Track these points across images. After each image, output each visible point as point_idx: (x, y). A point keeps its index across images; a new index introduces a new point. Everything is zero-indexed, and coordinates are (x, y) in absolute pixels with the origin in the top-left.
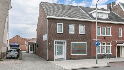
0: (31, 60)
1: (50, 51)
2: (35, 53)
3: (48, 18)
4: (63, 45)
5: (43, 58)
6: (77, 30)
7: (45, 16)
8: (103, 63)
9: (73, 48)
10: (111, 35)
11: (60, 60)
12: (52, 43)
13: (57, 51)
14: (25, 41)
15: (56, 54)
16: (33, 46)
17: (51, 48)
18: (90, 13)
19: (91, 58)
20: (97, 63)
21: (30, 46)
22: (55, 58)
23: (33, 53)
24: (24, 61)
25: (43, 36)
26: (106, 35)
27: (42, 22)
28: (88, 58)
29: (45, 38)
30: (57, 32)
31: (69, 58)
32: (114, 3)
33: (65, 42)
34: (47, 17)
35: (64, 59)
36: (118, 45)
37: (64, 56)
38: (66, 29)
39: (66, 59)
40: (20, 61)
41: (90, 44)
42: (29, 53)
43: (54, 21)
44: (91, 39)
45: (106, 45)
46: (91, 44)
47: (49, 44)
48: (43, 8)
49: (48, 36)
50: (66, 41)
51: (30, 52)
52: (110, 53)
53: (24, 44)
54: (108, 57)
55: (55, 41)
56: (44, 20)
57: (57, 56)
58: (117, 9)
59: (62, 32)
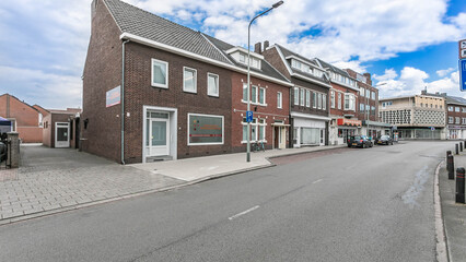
0: (63, 167)
1: (131, 135)
2: (77, 147)
3: (123, 40)
4: (168, 121)
5: (106, 157)
6: (202, 84)
7: (116, 32)
8: (260, 160)
9: (194, 129)
10: (265, 104)
11: (159, 159)
12: (136, 113)
13: (151, 137)
14: (40, 115)
15: (148, 144)
16: (68, 127)
17: (134, 128)
18: (228, 52)
19: (230, 152)
20: (248, 160)
21: (57, 127)
22: (145, 155)
23: (71, 146)
24: (31, 169)
25: (108, 93)
26: (257, 103)
27: (103, 52)
28: (225, 152)
29: (114, 96)
30: (153, 84)
31: (185, 153)
32: (267, 44)
33: (172, 113)
34: (121, 37)
35: (169, 158)
36: (276, 124)
37: (170, 147)
38: (176, 78)
39: (175, 156)
40: (8, 171)
41: (228, 120)
42: (53, 146)
43: (143, 50)
44: (231, 109)
45: (257, 123)
46: (230, 119)
47: (128, 114)
48: (105, 11)
49: (125, 93)
50: (176, 110)
51: (58, 144)
52: (264, 141)
53: (36, 124)
54: (262, 149)
55: (145, 108)
56: (110, 47)
57: (150, 151)
58: (272, 55)
59: (166, 86)
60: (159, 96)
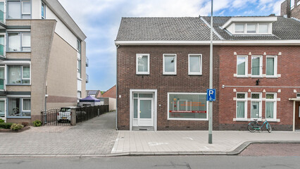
1: (122, 111)
4: (152, 99)
6: (182, 65)
9: (174, 106)
12: (125, 95)
13: (139, 112)
17: (124, 106)
18: (224, 26)
19: (218, 129)
20: (210, 142)
22: (132, 125)
26: (261, 75)
30: (138, 73)
33: (153, 93)
35: (151, 128)
36: (299, 98)
37: (152, 121)
39: (156, 127)
43: (130, 49)
44: (218, 85)
45: (261, 99)
46: (218, 96)
47: (120, 96)
50: (156, 91)
52: (274, 119)
55: (131, 91)
57: (138, 122)
59: (148, 73)
60: (142, 81)
